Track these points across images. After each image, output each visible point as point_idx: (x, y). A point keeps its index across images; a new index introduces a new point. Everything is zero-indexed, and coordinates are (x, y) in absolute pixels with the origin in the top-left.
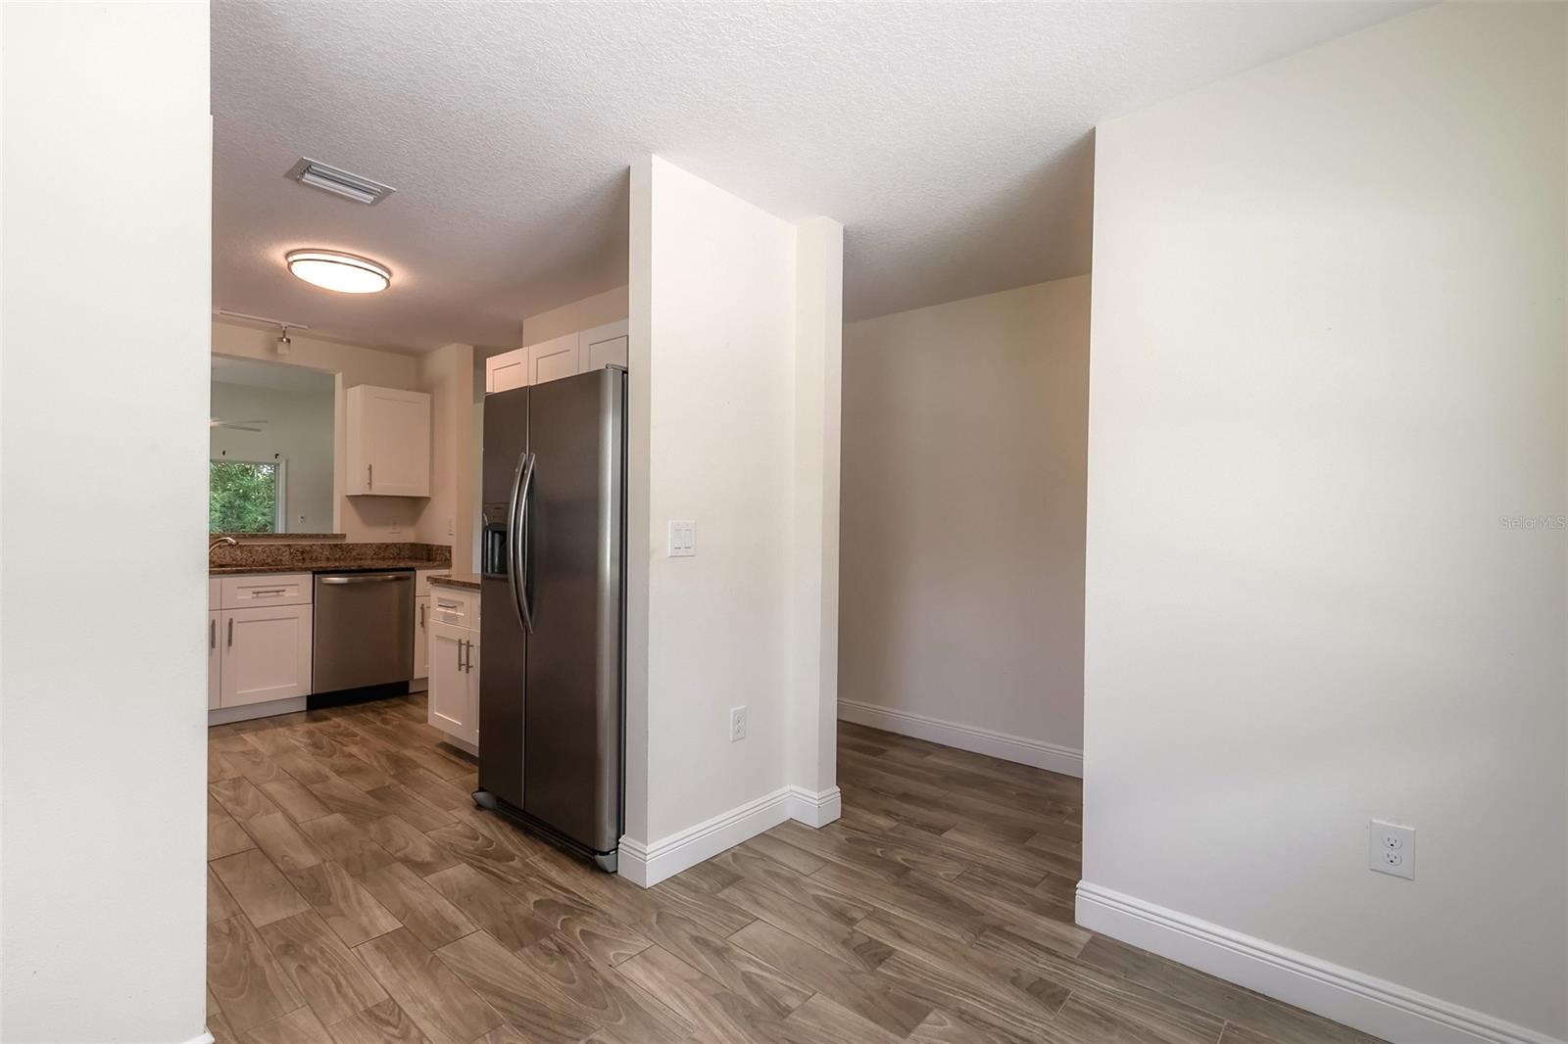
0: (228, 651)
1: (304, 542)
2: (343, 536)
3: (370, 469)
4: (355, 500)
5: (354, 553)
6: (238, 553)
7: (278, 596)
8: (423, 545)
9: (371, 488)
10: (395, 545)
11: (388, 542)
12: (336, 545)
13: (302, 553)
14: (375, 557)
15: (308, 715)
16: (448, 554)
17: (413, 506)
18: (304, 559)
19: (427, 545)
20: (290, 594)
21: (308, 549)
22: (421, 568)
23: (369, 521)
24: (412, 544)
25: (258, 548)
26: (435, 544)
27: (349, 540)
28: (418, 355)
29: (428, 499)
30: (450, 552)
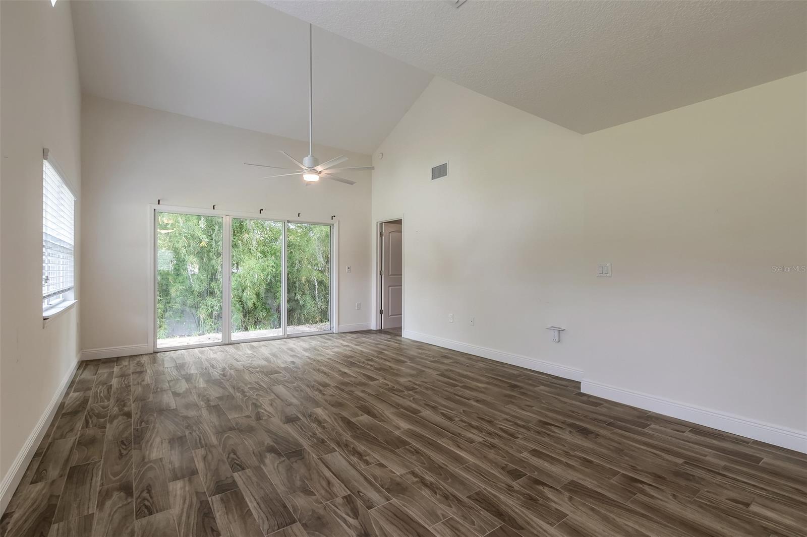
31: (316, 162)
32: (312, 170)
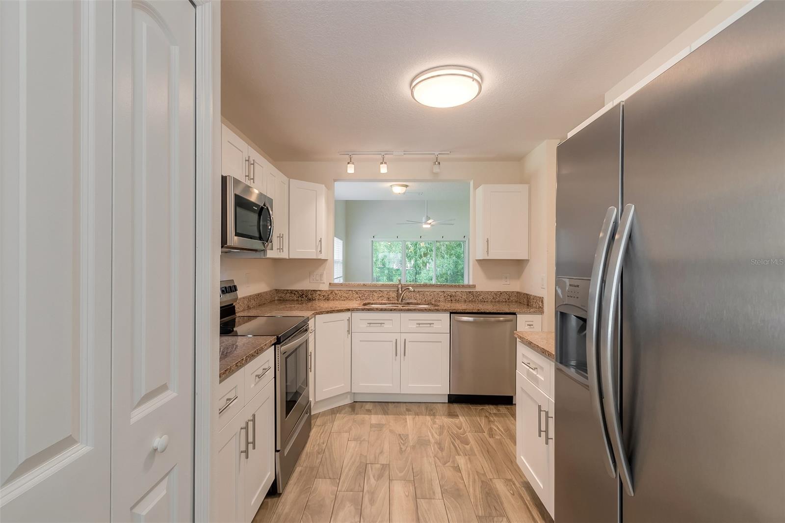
0: (404, 358)
1: (452, 290)
2: (474, 286)
3: (488, 241)
4: (482, 262)
5: (481, 298)
6: (418, 295)
7: (430, 327)
8: (524, 294)
9: (488, 256)
10: (506, 292)
11: (502, 290)
12: (470, 292)
13: (451, 296)
14: (493, 300)
15: (449, 406)
16: (541, 303)
17: (518, 265)
18: (451, 300)
19: (527, 294)
20: (437, 326)
21: (454, 294)
22: (520, 313)
23: (490, 276)
24: (518, 293)
25: (427, 293)
26: (533, 294)
27: (478, 289)
28: (519, 159)
29: (528, 260)
30: (542, 302)
31: (428, 218)
32: (426, 223)
